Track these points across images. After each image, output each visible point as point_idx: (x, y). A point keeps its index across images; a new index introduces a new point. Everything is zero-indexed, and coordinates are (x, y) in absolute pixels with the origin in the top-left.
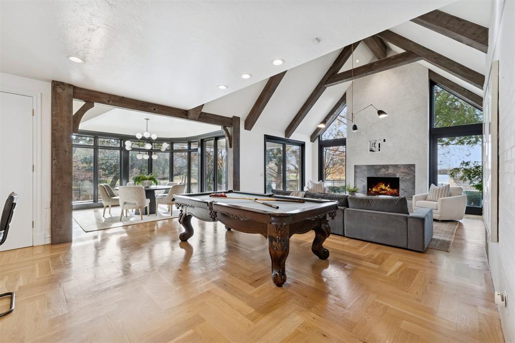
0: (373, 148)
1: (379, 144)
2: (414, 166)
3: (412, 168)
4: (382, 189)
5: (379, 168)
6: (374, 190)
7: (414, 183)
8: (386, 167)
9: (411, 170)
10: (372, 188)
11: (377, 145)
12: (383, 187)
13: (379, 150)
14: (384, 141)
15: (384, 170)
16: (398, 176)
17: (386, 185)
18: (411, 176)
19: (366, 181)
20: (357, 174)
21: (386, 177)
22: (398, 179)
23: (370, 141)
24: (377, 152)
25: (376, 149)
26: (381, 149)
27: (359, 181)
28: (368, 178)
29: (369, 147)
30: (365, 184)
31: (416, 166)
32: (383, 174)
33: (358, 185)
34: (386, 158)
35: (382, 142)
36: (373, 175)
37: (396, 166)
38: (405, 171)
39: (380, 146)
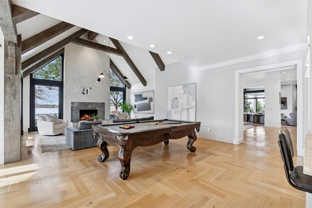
1: (87, 90)
2: (104, 103)
4: (87, 118)
5: (87, 104)
6: (83, 118)
7: (104, 112)
8: (91, 104)
9: (103, 106)
12: (87, 116)
13: (87, 93)
14: (91, 88)
15: (90, 105)
16: (97, 109)
17: (88, 115)
18: (103, 109)
19: (79, 113)
20: (73, 108)
21: (91, 109)
22: (97, 110)
23: (82, 87)
24: (86, 94)
25: (85, 93)
26: (88, 93)
27: (74, 113)
28: (80, 110)
29: (82, 91)
30: (78, 114)
31: (105, 104)
32: (89, 108)
33: (73, 115)
34: (91, 98)
35: (89, 89)
36: (83, 108)
37: (96, 103)
38: (101, 106)
39: (87, 91)
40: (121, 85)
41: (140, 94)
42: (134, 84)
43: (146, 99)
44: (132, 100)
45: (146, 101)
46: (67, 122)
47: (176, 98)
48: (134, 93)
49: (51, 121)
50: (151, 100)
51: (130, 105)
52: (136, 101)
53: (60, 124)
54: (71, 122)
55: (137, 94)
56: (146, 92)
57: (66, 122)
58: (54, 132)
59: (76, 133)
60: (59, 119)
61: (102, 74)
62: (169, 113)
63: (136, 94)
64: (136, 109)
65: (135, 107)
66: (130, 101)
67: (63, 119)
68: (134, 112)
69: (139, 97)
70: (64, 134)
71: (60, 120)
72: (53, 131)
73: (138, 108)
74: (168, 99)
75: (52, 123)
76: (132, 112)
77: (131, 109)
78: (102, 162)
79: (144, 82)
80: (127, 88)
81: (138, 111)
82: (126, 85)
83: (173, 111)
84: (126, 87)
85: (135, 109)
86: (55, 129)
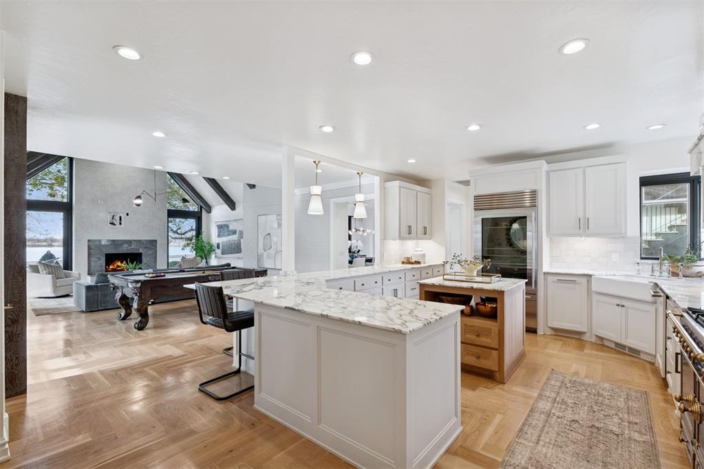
0: (114, 222)
1: (120, 217)
2: (156, 241)
3: (154, 243)
4: (118, 266)
5: (120, 242)
6: (111, 267)
7: (156, 257)
8: (129, 242)
9: (153, 245)
10: (109, 267)
11: (118, 219)
12: (119, 264)
13: (120, 224)
14: (127, 214)
15: (126, 245)
16: (141, 252)
17: (122, 262)
18: (154, 251)
19: (104, 259)
20: (92, 250)
21: (129, 252)
22: (141, 254)
23: (109, 213)
24: (118, 225)
25: (117, 222)
26: (123, 222)
27: (93, 259)
28: (106, 254)
29: (109, 219)
30: (103, 261)
31: (158, 242)
32: (124, 249)
33: (92, 264)
34: (129, 233)
35: (123, 216)
36: (112, 251)
37: (139, 241)
38: (149, 246)
39: (120, 220)
40: (193, 207)
41: (225, 223)
42: (216, 206)
43: (234, 232)
44: (213, 235)
45: (235, 237)
46: (79, 274)
47: (269, 234)
48: (216, 222)
49: (49, 274)
50: (241, 235)
51: (209, 243)
52: (219, 236)
53: (66, 277)
54: (88, 274)
55: (220, 223)
56: (235, 220)
57: (77, 276)
58: (54, 292)
59: (88, 288)
60: (64, 269)
61: (139, 197)
62: (259, 258)
63: (218, 224)
64: (219, 251)
65: (218, 247)
66: (209, 236)
67: (71, 270)
68: (216, 257)
69: (223, 228)
70: (72, 296)
71: (65, 273)
72: (52, 290)
73: (222, 249)
74: (260, 236)
75: (50, 276)
76: (213, 256)
77: (211, 250)
78: (122, 320)
79: (231, 204)
80: (204, 213)
81: (223, 253)
82: (201, 207)
83: (265, 254)
84: (203, 210)
85: (217, 251)
86: (55, 287)
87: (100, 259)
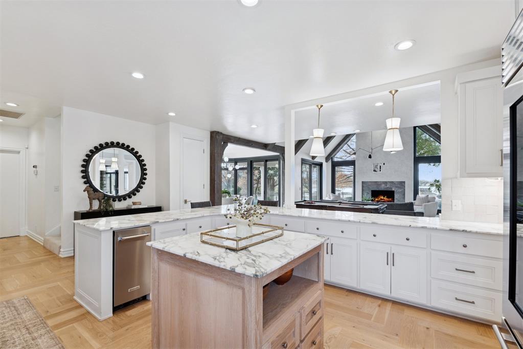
0: (376, 169)
2: (404, 182)
4: (381, 199)
5: (380, 183)
6: (376, 199)
7: (404, 194)
8: (386, 183)
9: (403, 185)
11: (379, 167)
12: (382, 198)
14: (384, 164)
15: (383, 185)
17: (384, 197)
18: (403, 190)
19: (371, 193)
20: (364, 188)
21: (385, 190)
22: (394, 191)
23: (374, 164)
24: (379, 172)
25: (378, 170)
26: (382, 170)
27: (365, 193)
28: (372, 191)
29: (373, 168)
30: (370, 195)
31: (406, 183)
32: (383, 187)
34: (385, 176)
35: (382, 165)
36: (375, 189)
37: (392, 182)
38: (399, 186)
87: (368, 193)
